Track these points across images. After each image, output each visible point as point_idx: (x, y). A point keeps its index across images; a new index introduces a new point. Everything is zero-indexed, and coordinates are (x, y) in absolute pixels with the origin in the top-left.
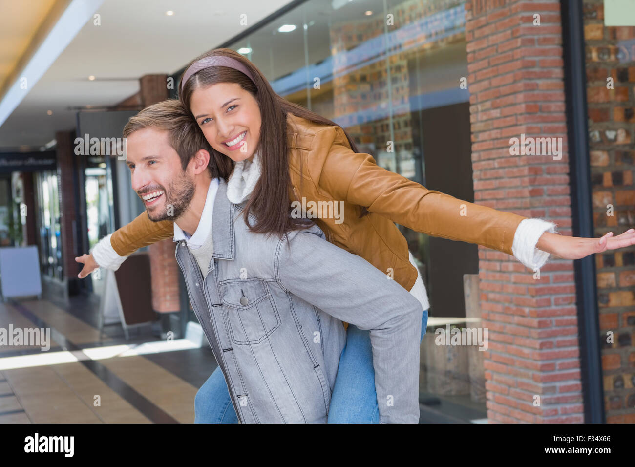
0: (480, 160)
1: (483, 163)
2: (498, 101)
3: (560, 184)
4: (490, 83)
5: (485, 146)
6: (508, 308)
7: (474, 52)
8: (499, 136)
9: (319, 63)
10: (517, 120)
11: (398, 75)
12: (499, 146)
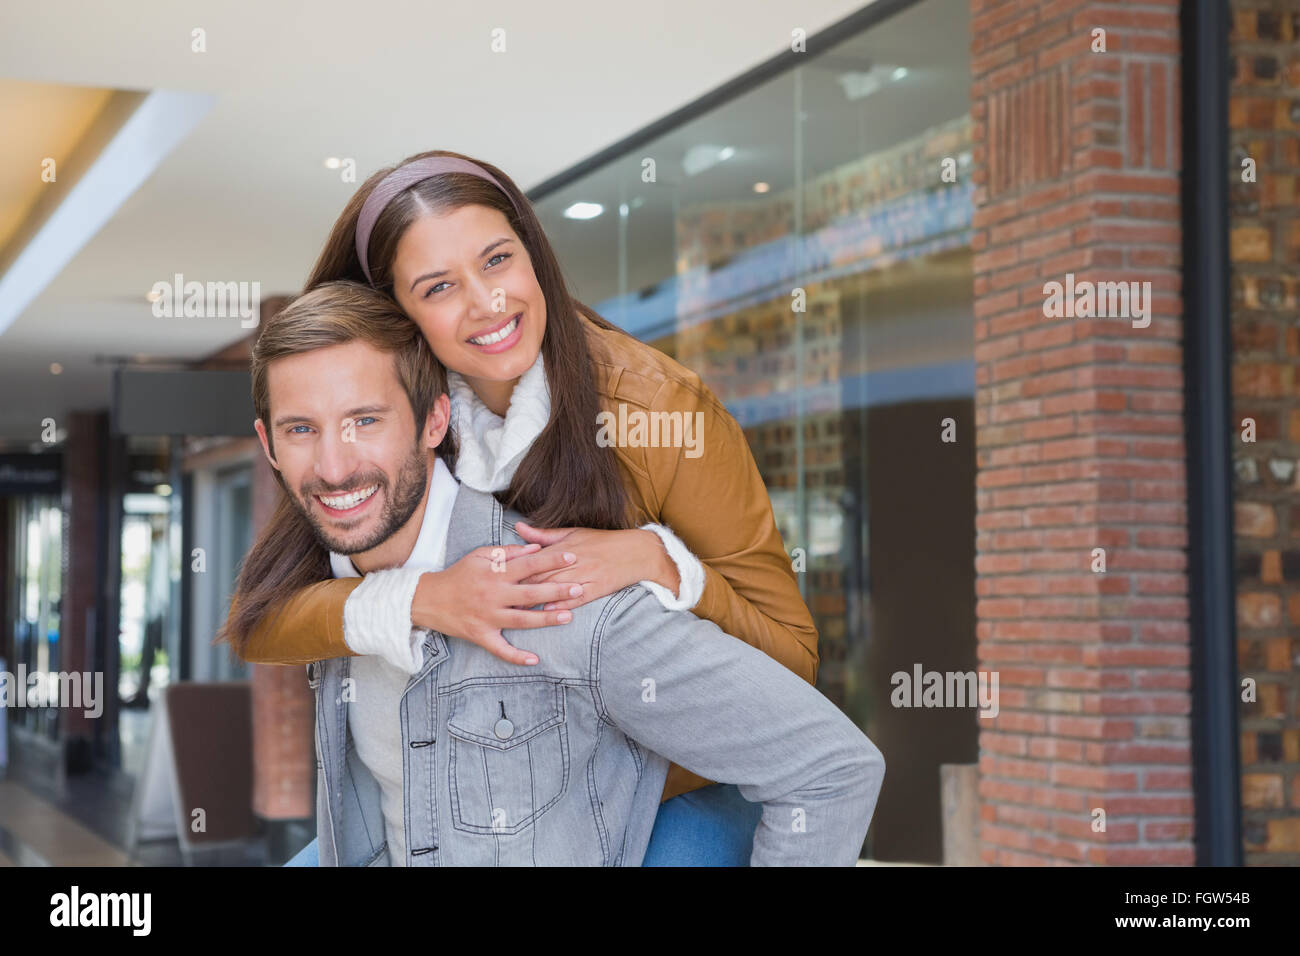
0: (991, 509)
1: (998, 515)
2: (1037, 381)
3: (1166, 571)
4: (1021, 343)
5: (1005, 477)
6: (1041, 842)
7: (988, 274)
8: (1035, 458)
9: (648, 293)
10: (1076, 424)
11: (819, 322)
12: (1037, 479)
